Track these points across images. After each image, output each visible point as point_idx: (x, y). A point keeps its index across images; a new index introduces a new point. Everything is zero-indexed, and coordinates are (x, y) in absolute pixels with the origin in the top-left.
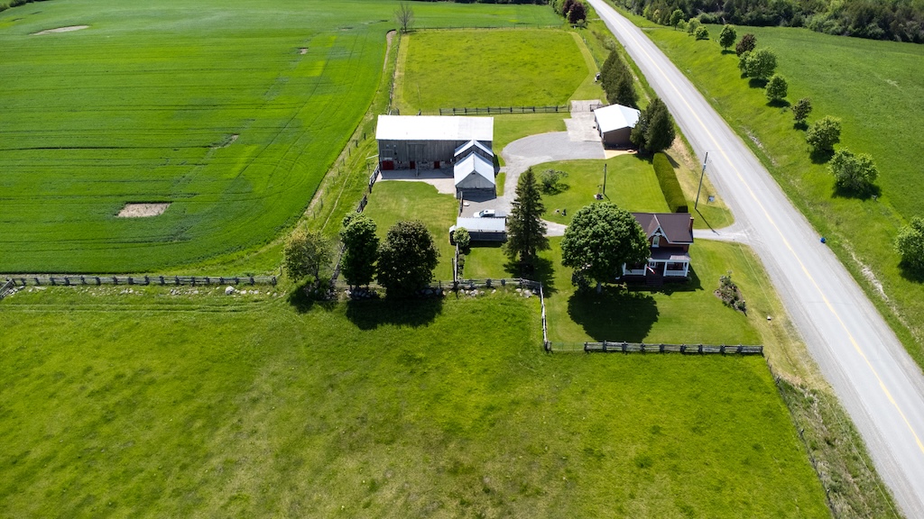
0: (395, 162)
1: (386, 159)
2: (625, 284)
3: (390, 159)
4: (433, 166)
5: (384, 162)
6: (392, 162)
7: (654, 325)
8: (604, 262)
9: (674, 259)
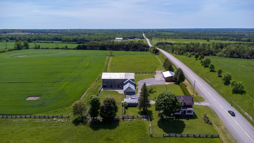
0: (107, 85)
1: (104, 84)
2: (174, 117)
3: (105, 84)
4: (117, 86)
5: (104, 85)
6: (106, 85)
7: (184, 129)
8: (168, 109)
9: (189, 109)
